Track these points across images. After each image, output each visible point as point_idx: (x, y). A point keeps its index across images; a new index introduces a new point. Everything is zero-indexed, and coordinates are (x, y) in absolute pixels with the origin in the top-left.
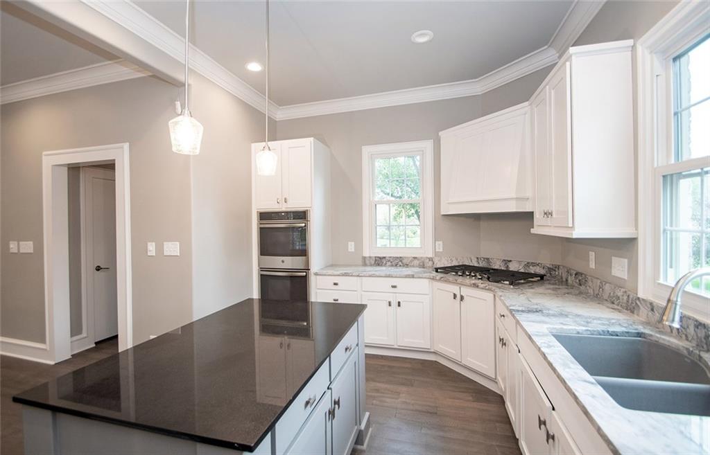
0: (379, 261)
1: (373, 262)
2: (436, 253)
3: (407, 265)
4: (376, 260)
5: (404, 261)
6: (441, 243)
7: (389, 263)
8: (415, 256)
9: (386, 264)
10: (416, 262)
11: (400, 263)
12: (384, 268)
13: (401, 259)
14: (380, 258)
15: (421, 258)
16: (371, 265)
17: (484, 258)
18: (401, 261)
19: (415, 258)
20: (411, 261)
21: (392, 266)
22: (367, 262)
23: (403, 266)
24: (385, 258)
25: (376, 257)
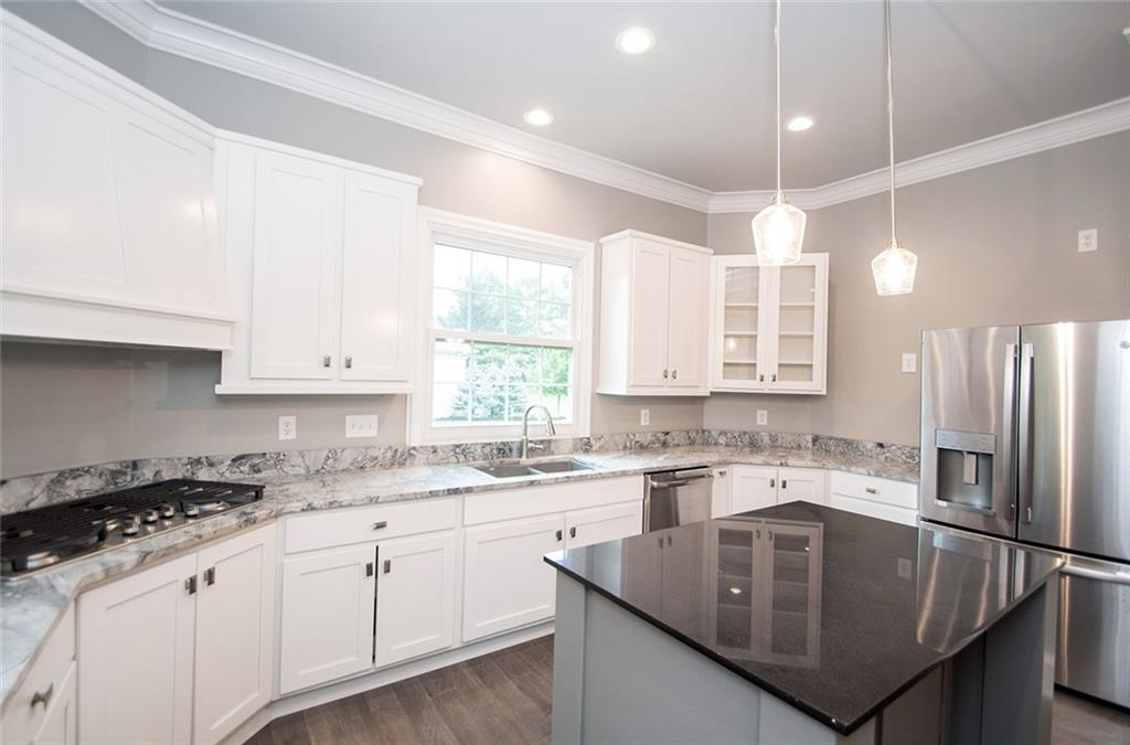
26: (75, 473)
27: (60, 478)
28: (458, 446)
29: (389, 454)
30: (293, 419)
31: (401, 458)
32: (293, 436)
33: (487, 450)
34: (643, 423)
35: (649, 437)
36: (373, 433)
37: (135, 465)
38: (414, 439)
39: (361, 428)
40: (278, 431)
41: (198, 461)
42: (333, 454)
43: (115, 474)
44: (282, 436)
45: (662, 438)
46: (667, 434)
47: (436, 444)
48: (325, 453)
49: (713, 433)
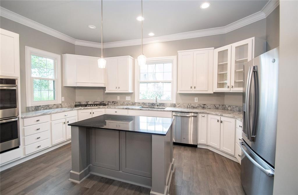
0: (37, 108)
1: (34, 109)
2: (62, 102)
3: (51, 108)
4: (35, 108)
5: (50, 107)
6: (64, 97)
7: (43, 108)
8: (55, 104)
9: (41, 109)
10: (55, 106)
11: (48, 108)
12: (40, 111)
13: (48, 106)
14: (38, 106)
15: (57, 104)
16: (33, 111)
17: (78, 102)
18: (48, 107)
19: (54, 105)
20: (53, 106)
21: (44, 109)
22: (30, 109)
23: (50, 109)
24: (40, 106)
25: (35, 106)
26: (96, 102)
27: (94, 102)
28: (144, 103)
29: (132, 103)
30: (119, 97)
31: (134, 104)
32: (119, 99)
33: (149, 104)
34: (195, 101)
35: (197, 105)
36: (130, 100)
37: (103, 102)
38: (136, 101)
40: (117, 98)
41: (109, 102)
42: (124, 102)
43: (101, 102)
44: (118, 99)
46: (205, 105)
47: (140, 102)
48: (122, 102)
49: (226, 106)
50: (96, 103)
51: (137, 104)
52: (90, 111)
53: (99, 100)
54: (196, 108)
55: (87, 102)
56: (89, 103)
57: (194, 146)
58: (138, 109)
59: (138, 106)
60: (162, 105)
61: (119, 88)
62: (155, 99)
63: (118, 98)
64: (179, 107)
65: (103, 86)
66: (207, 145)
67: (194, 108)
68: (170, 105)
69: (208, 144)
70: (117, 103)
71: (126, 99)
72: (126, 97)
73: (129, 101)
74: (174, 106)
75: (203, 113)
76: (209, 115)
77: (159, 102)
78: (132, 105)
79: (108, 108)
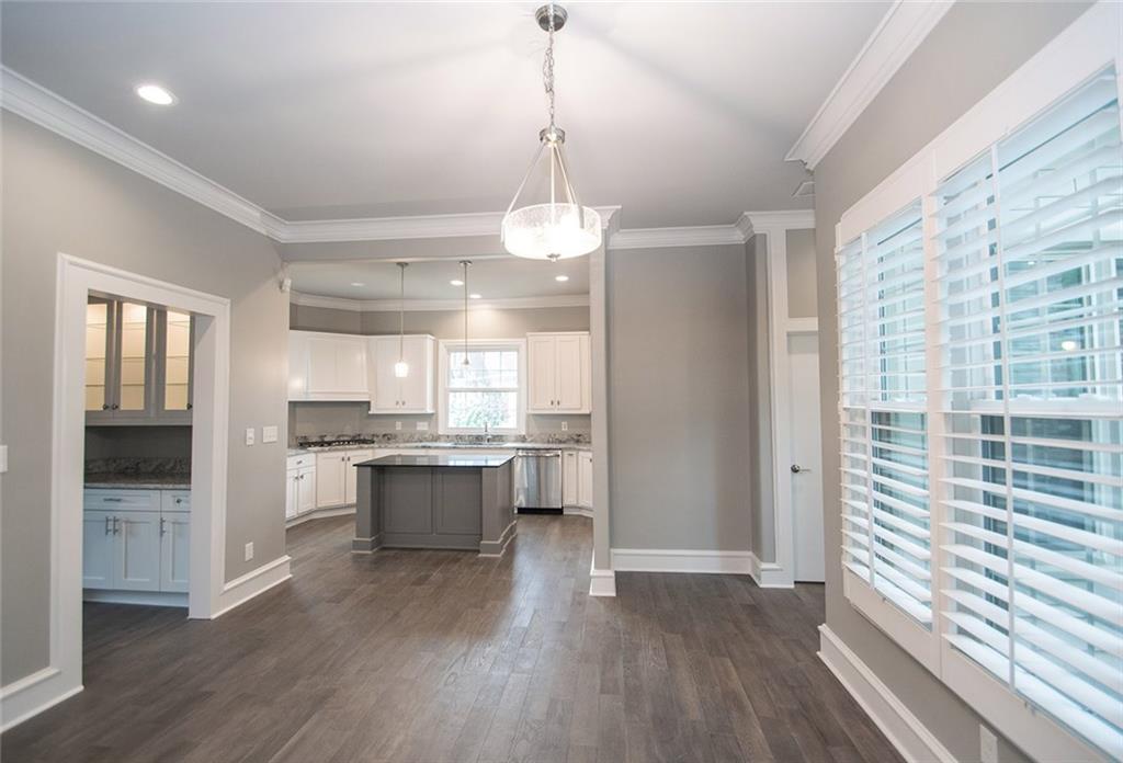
26: (343, 436)
27: (339, 436)
39: (422, 426)
45: (576, 438)
50: (342, 439)
51: (442, 439)
52: (342, 454)
53: (349, 431)
54: (564, 442)
55: (322, 437)
56: (326, 439)
57: (559, 512)
58: (450, 448)
59: (446, 441)
60: (498, 438)
61: (404, 403)
62: (483, 426)
63: (399, 426)
64: (532, 441)
65: (364, 399)
66: (581, 508)
67: (560, 442)
68: (513, 439)
69: (581, 504)
70: (396, 437)
71: (418, 429)
72: (418, 423)
73: (424, 432)
74: (523, 439)
75: (570, 449)
76: (581, 453)
77: (491, 432)
78: (432, 441)
79: (380, 447)
